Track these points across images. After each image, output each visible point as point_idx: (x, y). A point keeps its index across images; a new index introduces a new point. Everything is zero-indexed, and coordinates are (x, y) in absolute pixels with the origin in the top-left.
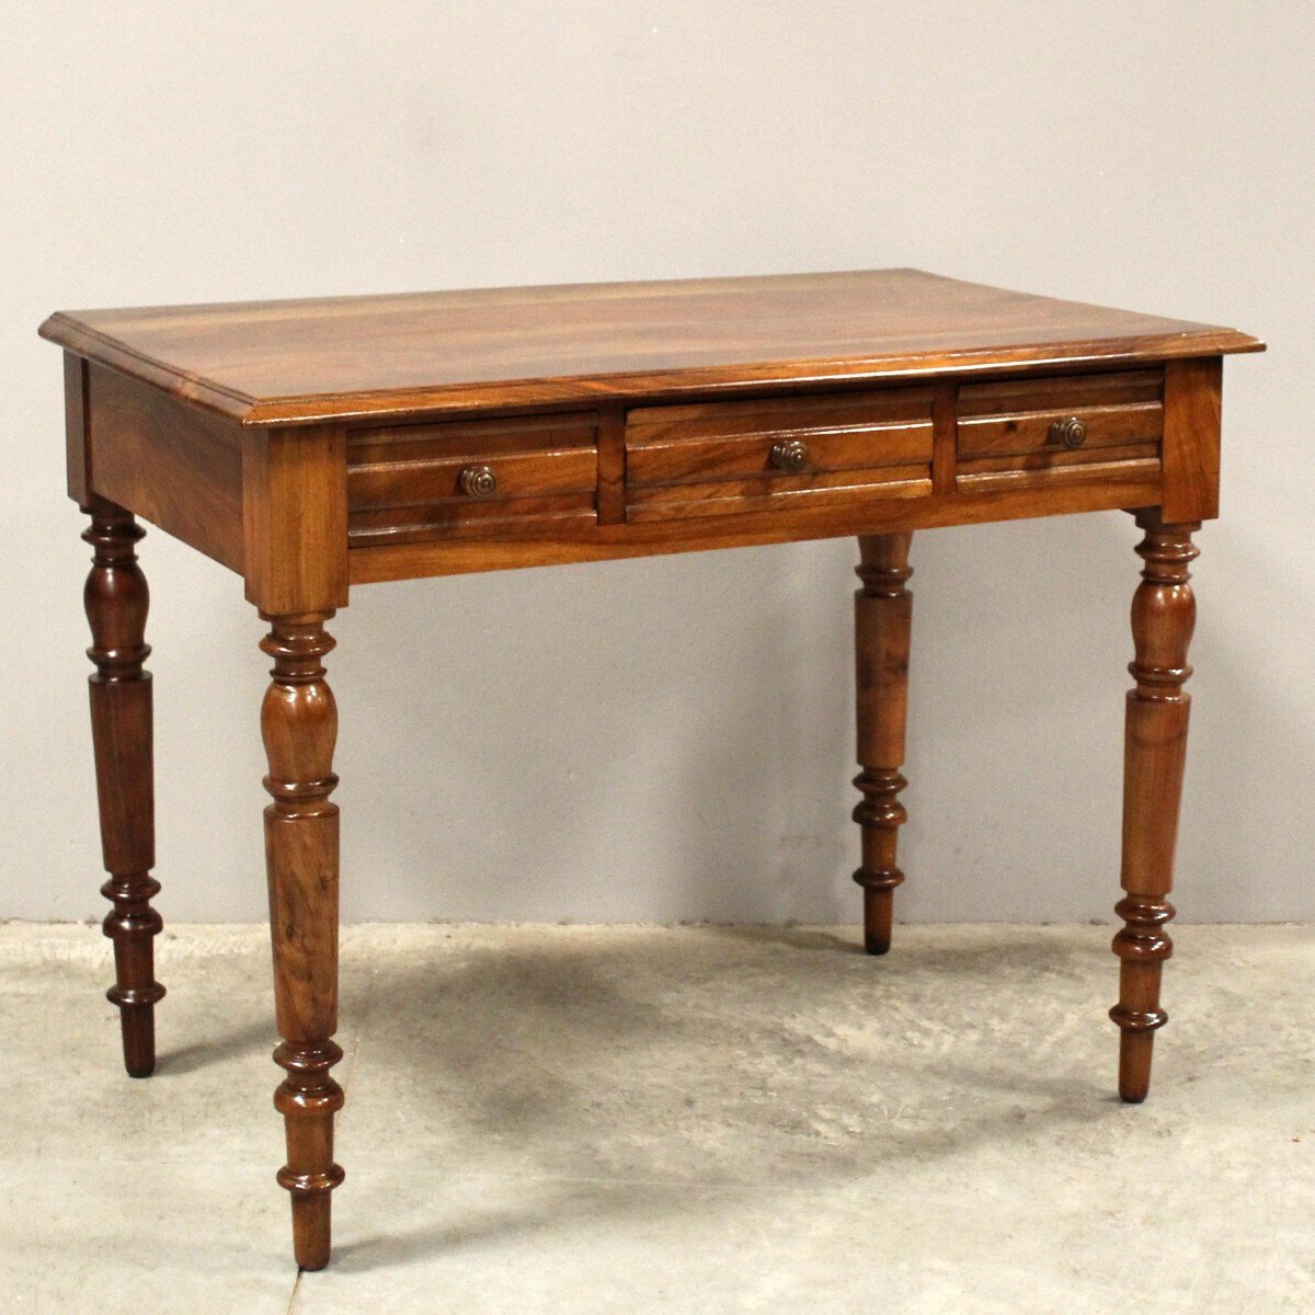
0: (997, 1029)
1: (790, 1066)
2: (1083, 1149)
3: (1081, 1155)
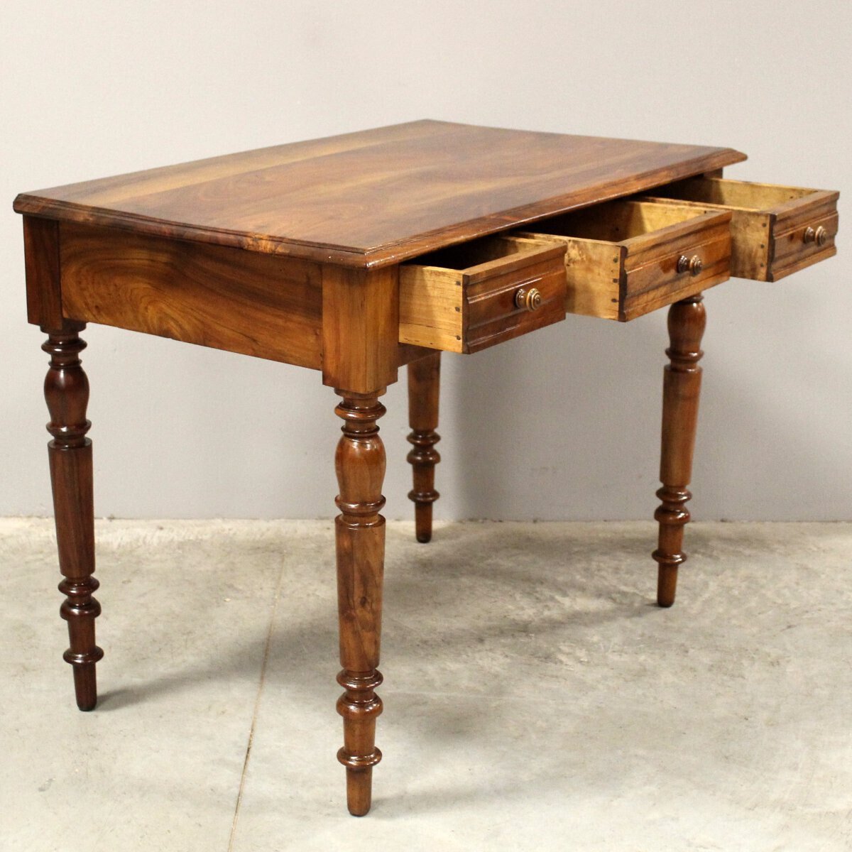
2: (725, 674)
3: (725, 678)
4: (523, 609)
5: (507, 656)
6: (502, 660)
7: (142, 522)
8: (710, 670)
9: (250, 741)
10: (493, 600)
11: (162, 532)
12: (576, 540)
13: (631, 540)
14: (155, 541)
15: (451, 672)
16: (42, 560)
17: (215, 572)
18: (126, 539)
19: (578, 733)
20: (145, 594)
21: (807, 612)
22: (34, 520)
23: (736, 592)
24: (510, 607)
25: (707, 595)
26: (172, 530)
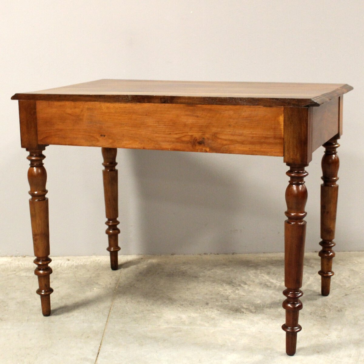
1: (235, 293)
2: (318, 316)
3: (317, 317)
4: (226, 290)
5: (218, 310)
6: (216, 312)
7: (61, 258)
8: (311, 314)
9: (99, 350)
10: (213, 287)
11: (69, 261)
12: (251, 261)
13: (275, 260)
14: (65, 265)
15: (193, 317)
16: (15, 274)
17: (91, 277)
19: (250, 343)
20: (59, 287)
21: (354, 288)
22: (14, 257)
24: (221, 289)
26: (73, 261)
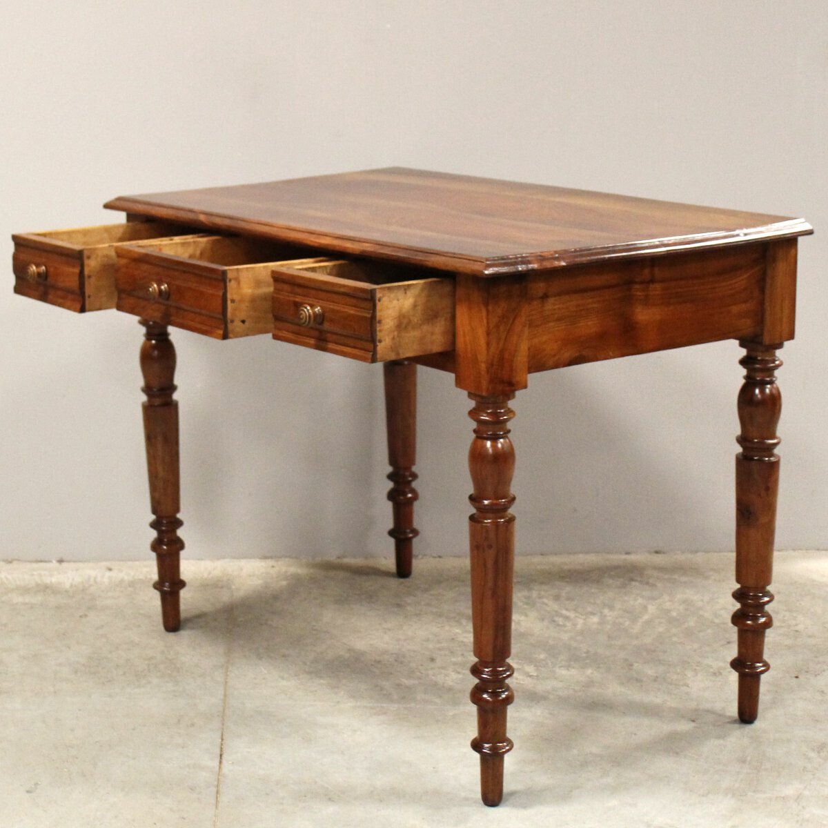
0: (608, 614)
2: (670, 684)
3: (670, 687)
6: (454, 676)
7: (92, 564)
8: (656, 681)
11: (112, 573)
15: (407, 686)
18: (78, 580)
20: (103, 626)
23: (674, 614)
25: (646, 617)
26: (121, 571)
